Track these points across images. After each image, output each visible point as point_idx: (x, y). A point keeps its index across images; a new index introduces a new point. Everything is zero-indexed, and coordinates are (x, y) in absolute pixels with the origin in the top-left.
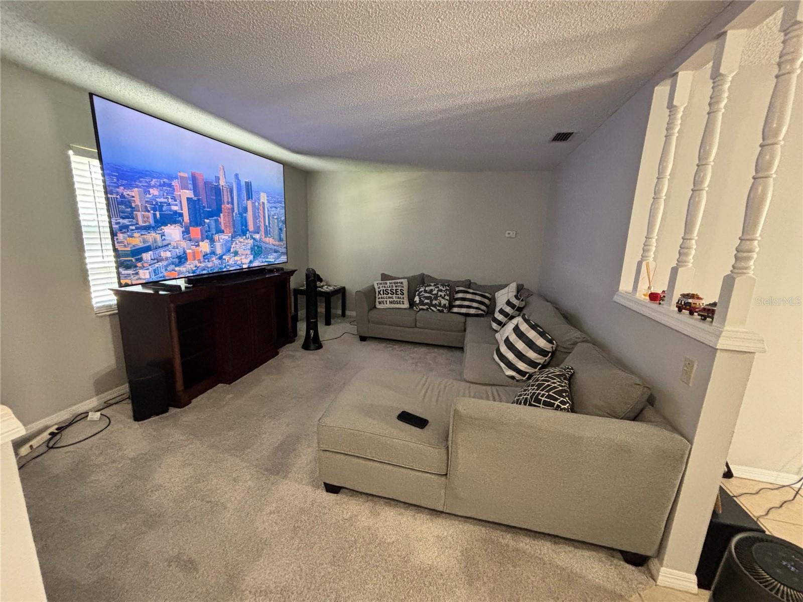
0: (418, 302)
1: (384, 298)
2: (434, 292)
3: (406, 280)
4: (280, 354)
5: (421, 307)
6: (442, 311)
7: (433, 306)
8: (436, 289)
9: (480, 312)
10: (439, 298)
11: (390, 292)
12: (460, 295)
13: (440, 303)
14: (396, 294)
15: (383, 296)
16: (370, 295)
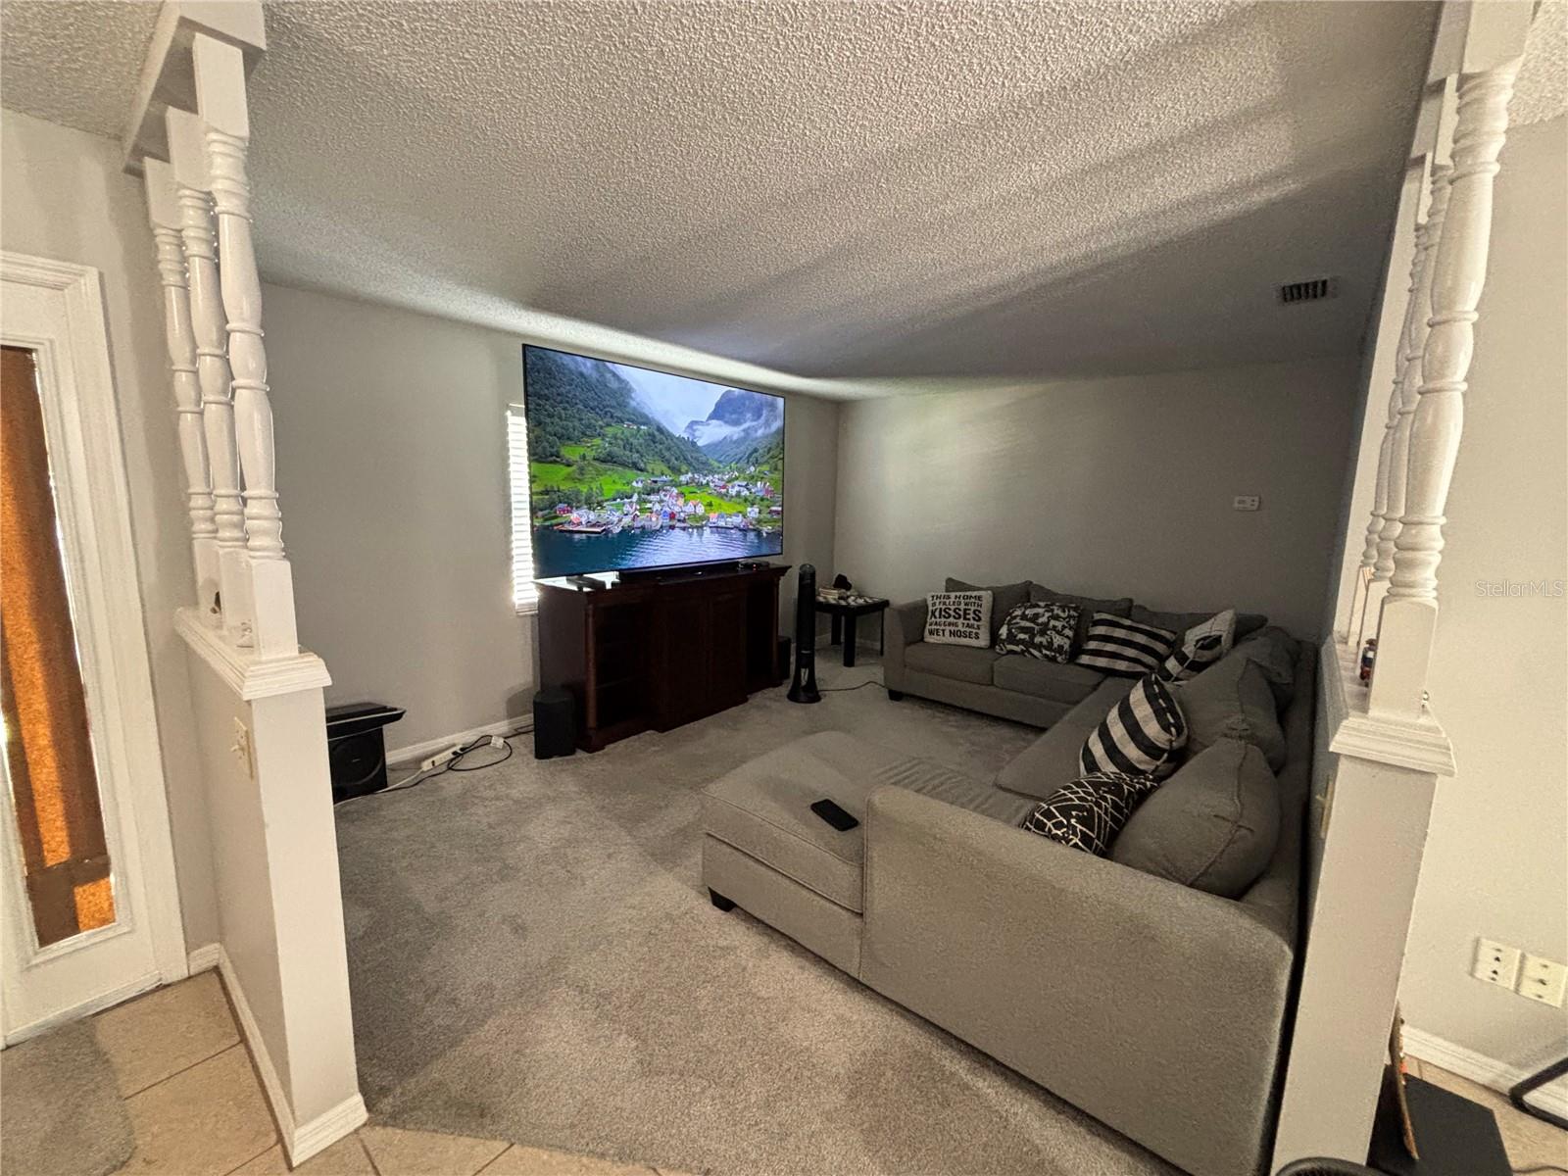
0: (1004, 637)
1: (940, 625)
2: (1040, 620)
3: (990, 592)
4: (750, 701)
5: (1010, 647)
6: (1053, 659)
7: (1035, 649)
8: (1047, 615)
9: (1140, 669)
10: (1049, 632)
11: (952, 613)
12: (1101, 630)
13: (1051, 643)
14: (965, 619)
15: (938, 620)
16: (916, 616)
